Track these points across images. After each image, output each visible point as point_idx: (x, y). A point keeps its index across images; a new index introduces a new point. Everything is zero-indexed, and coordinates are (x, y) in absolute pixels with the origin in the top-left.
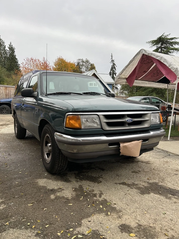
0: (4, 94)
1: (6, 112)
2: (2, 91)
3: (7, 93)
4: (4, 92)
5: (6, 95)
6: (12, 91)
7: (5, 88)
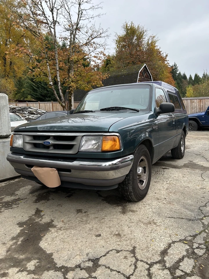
0: (197, 108)
1: (192, 129)
2: (196, 105)
3: (202, 106)
4: (198, 105)
5: (200, 109)
6: (207, 104)
7: (199, 100)
